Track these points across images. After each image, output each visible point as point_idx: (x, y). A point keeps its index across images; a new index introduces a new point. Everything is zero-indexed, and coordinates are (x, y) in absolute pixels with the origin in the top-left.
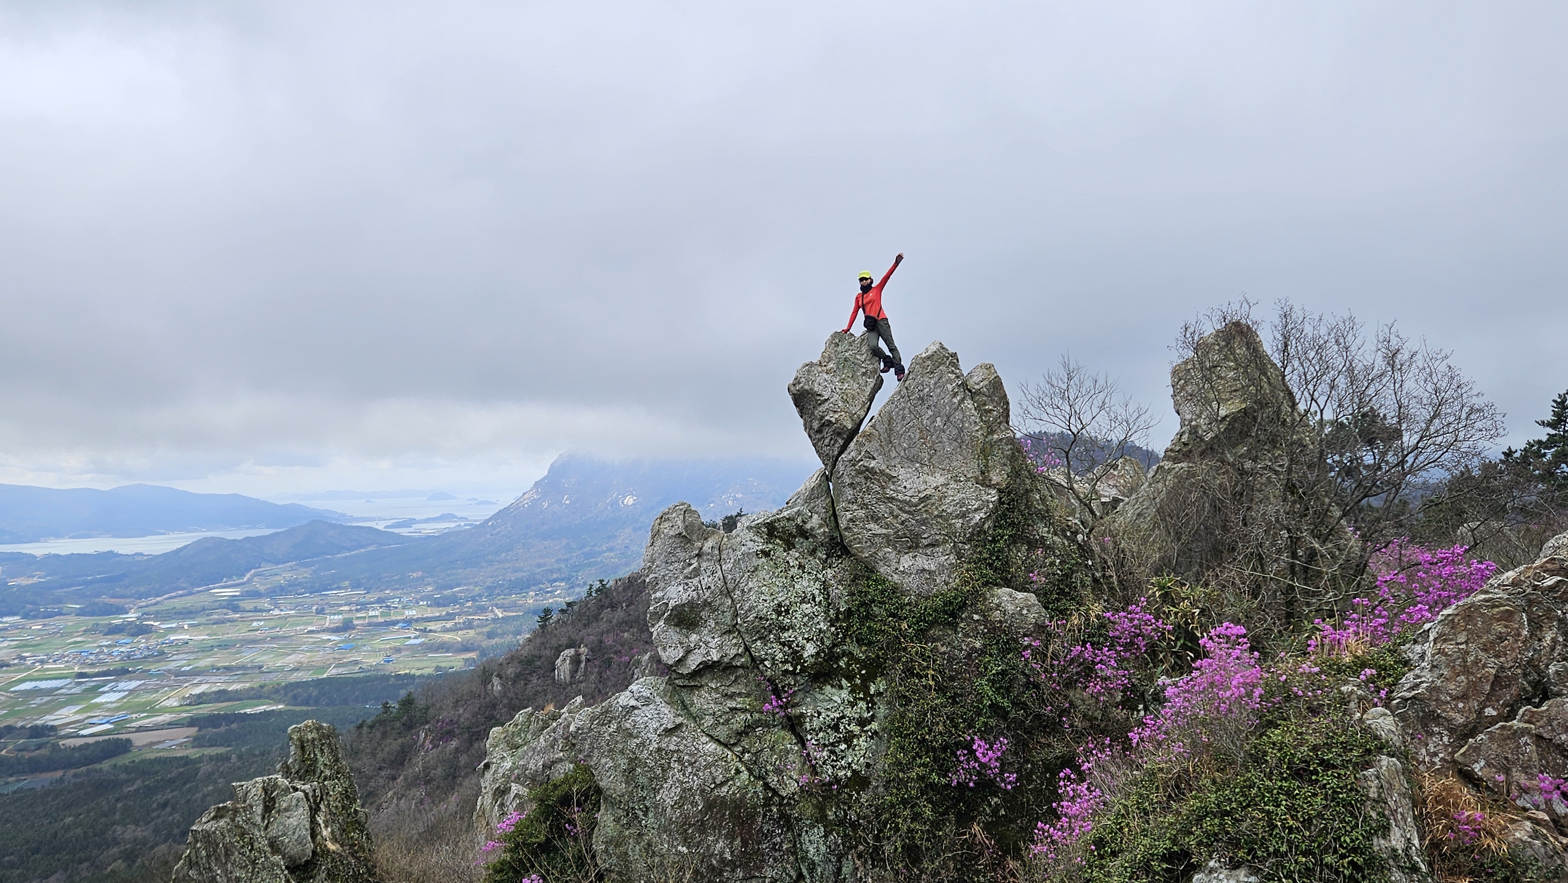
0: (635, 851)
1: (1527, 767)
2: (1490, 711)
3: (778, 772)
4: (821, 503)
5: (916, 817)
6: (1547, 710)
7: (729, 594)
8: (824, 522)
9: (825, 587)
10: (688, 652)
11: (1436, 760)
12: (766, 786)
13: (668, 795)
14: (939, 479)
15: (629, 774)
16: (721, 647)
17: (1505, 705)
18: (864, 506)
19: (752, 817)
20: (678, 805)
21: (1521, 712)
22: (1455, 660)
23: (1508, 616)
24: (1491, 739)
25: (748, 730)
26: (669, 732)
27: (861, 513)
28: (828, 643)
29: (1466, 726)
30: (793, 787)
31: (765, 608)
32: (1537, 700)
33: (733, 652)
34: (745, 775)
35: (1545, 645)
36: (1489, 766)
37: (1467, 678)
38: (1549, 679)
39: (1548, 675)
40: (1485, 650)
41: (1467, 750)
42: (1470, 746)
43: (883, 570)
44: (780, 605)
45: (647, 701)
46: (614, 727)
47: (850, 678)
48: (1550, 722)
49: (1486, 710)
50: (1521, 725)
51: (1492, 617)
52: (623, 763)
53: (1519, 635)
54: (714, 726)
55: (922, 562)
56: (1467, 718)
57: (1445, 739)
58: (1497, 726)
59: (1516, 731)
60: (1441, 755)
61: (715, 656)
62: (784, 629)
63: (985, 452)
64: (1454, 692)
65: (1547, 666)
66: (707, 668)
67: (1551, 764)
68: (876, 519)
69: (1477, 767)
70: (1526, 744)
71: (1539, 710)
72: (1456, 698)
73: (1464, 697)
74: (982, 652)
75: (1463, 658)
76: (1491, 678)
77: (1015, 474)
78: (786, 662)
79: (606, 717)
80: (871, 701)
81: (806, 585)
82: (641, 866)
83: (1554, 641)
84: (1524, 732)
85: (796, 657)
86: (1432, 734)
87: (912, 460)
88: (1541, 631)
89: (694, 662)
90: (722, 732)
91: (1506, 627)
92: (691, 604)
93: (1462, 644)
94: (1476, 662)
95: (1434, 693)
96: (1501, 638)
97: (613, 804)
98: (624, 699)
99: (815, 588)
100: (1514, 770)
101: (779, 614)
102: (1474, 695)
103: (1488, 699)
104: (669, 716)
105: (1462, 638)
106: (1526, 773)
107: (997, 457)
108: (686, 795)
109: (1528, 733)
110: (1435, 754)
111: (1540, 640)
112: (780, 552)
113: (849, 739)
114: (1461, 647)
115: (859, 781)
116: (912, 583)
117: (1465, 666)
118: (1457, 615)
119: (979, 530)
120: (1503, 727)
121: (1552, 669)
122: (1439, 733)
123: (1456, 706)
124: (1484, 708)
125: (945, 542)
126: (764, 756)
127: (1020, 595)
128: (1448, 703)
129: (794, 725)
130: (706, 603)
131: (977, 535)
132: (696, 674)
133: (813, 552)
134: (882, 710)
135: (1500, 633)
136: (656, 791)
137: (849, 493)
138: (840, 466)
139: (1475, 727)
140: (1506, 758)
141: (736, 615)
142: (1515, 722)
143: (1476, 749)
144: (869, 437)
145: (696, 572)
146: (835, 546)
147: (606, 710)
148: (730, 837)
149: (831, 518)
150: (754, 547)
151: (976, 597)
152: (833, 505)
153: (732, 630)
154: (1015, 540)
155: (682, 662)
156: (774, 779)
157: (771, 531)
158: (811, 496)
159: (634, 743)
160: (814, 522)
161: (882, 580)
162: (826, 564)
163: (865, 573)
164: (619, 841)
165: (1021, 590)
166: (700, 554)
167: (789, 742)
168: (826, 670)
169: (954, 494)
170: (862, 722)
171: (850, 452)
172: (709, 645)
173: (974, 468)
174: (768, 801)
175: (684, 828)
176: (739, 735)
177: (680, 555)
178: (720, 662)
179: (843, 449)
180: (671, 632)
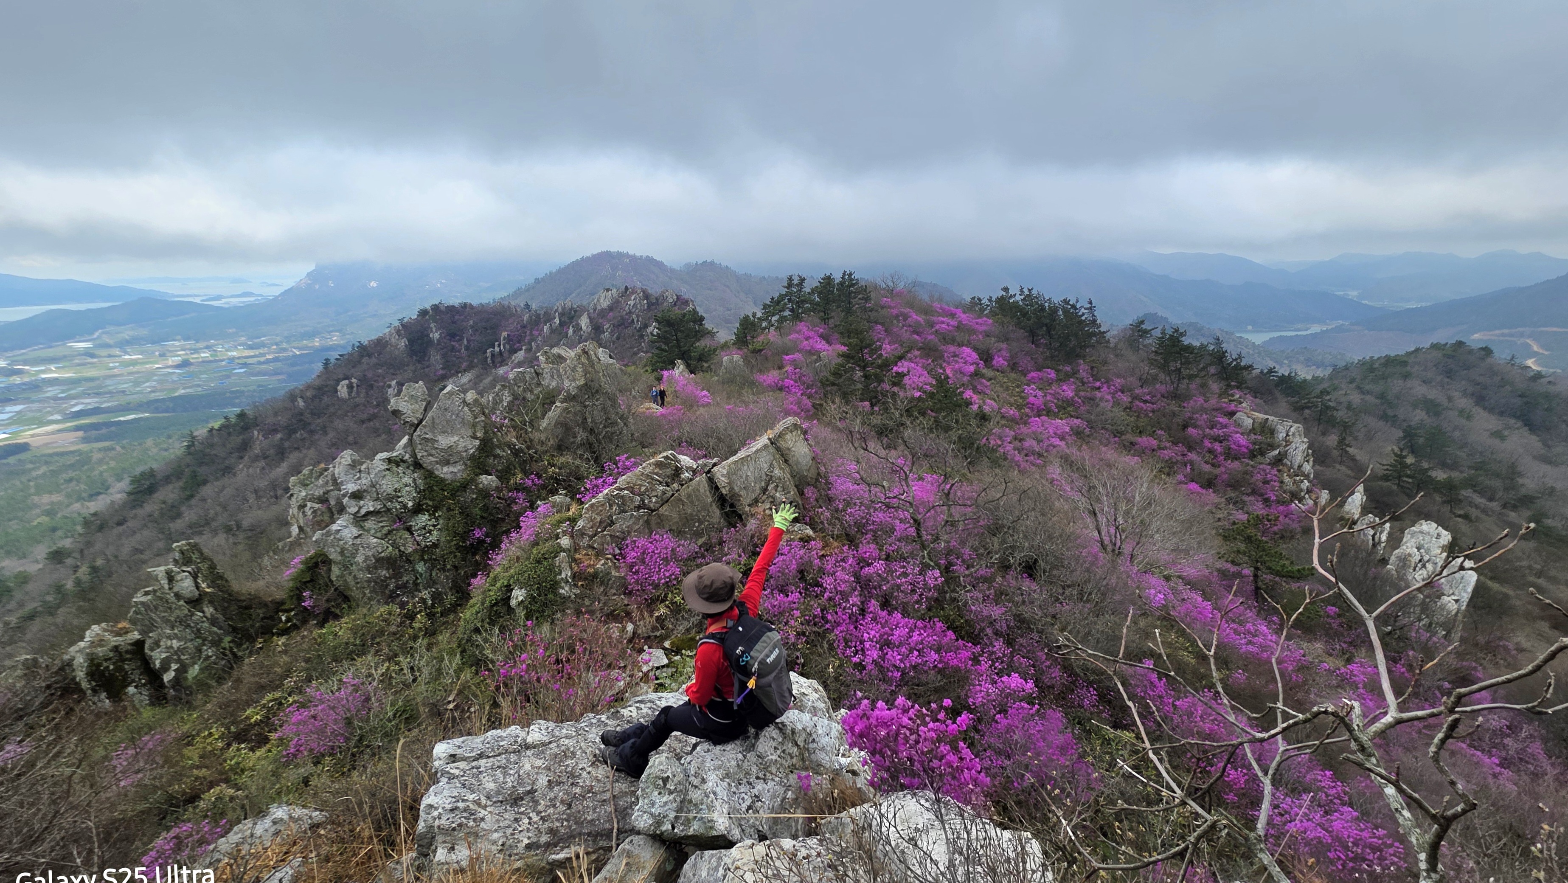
0: (350, 579)
3: (404, 545)
4: (409, 449)
5: (455, 556)
7: (374, 486)
8: (411, 456)
9: (414, 480)
10: (360, 508)
12: (399, 551)
13: (360, 559)
14: (456, 438)
15: (342, 553)
16: (373, 505)
18: (426, 451)
19: (395, 561)
20: (365, 561)
25: (390, 532)
26: (356, 537)
27: (425, 454)
28: (417, 500)
30: (410, 550)
31: (390, 490)
33: (379, 507)
34: (390, 548)
43: (437, 473)
44: (396, 489)
45: (346, 527)
46: (332, 537)
47: (428, 512)
52: (339, 550)
54: (375, 533)
55: (452, 469)
61: (372, 509)
62: (399, 497)
63: (474, 426)
66: (369, 513)
68: (432, 455)
74: (476, 499)
77: (486, 433)
78: (401, 509)
79: (328, 534)
80: (437, 519)
81: (407, 480)
82: (353, 583)
85: (405, 506)
87: (444, 432)
89: (363, 512)
90: (379, 535)
92: (358, 491)
97: (337, 564)
98: (334, 527)
99: (410, 481)
101: (396, 492)
104: (355, 531)
107: (479, 427)
108: (367, 558)
112: (395, 468)
113: (430, 532)
115: (435, 545)
116: (449, 477)
119: (473, 455)
125: (460, 461)
126: (397, 541)
127: (489, 477)
129: (409, 529)
130: (365, 491)
131: (472, 457)
132: (364, 516)
133: (408, 467)
134: (442, 521)
136: (354, 558)
137: (420, 446)
138: (414, 437)
141: (378, 494)
144: (425, 426)
145: (359, 478)
146: (417, 465)
147: (328, 532)
148: (388, 569)
149: (414, 455)
150: (383, 468)
151: (473, 481)
152: (414, 450)
153: (377, 499)
154: (488, 456)
155: (358, 512)
156: (402, 548)
157: (389, 460)
158: (405, 447)
159: (341, 543)
160: (407, 457)
161: (437, 477)
162: (414, 472)
163: (429, 475)
164: (342, 576)
165: (490, 475)
166: (360, 471)
167: (407, 535)
168: (418, 510)
169: (462, 444)
170: (434, 526)
171: (418, 432)
172: (369, 505)
173: (470, 433)
174: (401, 556)
175: (368, 569)
176: (386, 535)
177: (352, 472)
178: (374, 511)
179: (414, 430)
180: (352, 501)
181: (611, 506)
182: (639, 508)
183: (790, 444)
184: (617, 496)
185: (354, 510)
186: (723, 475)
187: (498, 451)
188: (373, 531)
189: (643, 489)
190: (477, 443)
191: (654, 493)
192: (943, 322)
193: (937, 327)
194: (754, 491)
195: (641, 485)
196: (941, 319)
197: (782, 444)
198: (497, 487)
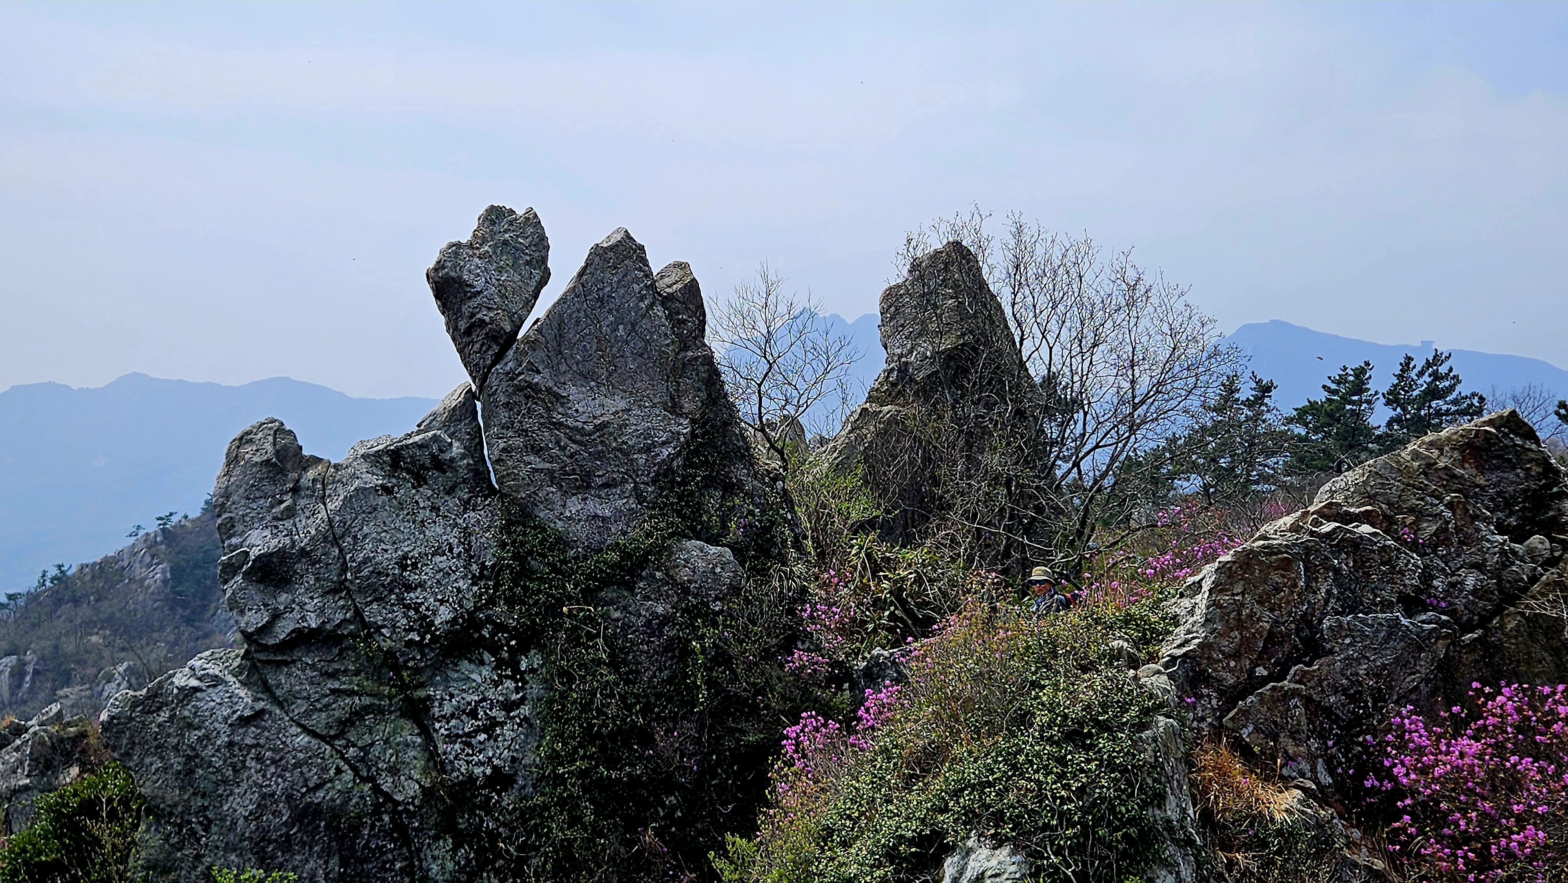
1: (1295, 732)
2: (1261, 671)
3: (393, 770)
4: (465, 428)
6: (1319, 669)
7: (336, 542)
8: (467, 452)
9: (466, 533)
10: (276, 616)
11: (1203, 725)
12: (377, 789)
13: (241, 803)
14: (619, 403)
16: (321, 611)
17: (1275, 664)
18: (522, 432)
19: (356, 829)
21: (1292, 671)
22: (1229, 614)
23: (1286, 565)
24: (1262, 702)
25: (354, 717)
26: (244, 721)
27: (519, 442)
28: (469, 605)
29: (1234, 687)
30: (414, 788)
31: (387, 558)
32: (1307, 659)
33: (339, 617)
34: (348, 775)
35: (1320, 597)
36: (1257, 732)
37: (1241, 634)
38: (1322, 635)
39: (1322, 630)
40: (1260, 603)
41: (1236, 714)
42: (1240, 709)
43: (542, 514)
44: (405, 557)
45: (216, 680)
46: (165, 715)
47: (494, 650)
48: (1320, 681)
49: (1257, 669)
50: (1292, 686)
51: (1270, 566)
52: (177, 762)
53: (1296, 586)
54: (308, 714)
55: (594, 506)
56: (1238, 678)
57: (1214, 702)
58: (1268, 687)
59: (1287, 692)
60: (1209, 720)
61: (313, 622)
62: (409, 588)
63: (674, 373)
64: (1227, 650)
65: (1320, 622)
66: (302, 638)
67: (1318, 729)
68: (537, 450)
69: (1245, 733)
70: (1296, 706)
71: (1311, 669)
72: (1227, 656)
73: (1236, 655)
74: (663, 617)
75: (1238, 611)
76: (1265, 634)
78: (411, 629)
79: (153, 702)
80: (521, 679)
81: (442, 530)
83: (1329, 592)
84: (1295, 693)
85: (425, 624)
86: (1201, 696)
87: (587, 377)
88: (1317, 582)
89: (284, 629)
90: (319, 720)
91: (1283, 576)
92: (281, 553)
93: (1237, 595)
94: (1251, 615)
95: (1206, 650)
96: (1277, 589)
97: (160, 816)
98: (181, 677)
99: (453, 536)
100: (1282, 735)
101: (404, 568)
102: (1246, 653)
103: (1260, 657)
104: (244, 699)
105: (1238, 589)
106: (1294, 739)
107: (691, 380)
108: (264, 804)
109: (1299, 695)
110: (1203, 719)
111: (1315, 593)
112: (406, 488)
113: (490, 727)
114: (1237, 598)
115: (502, 777)
116: (580, 532)
117: (1239, 620)
118: (1234, 562)
119: (668, 467)
120: (1274, 688)
121: (1326, 623)
122: (1209, 696)
123: (1228, 664)
124: (1256, 667)
125: (624, 481)
126: (376, 751)
127: (713, 549)
128: (1220, 661)
129: (417, 711)
130: (304, 554)
131: (663, 475)
132: (286, 645)
133: (451, 490)
134: (535, 689)
135: (1277, 583)
136: (223, 798)
137: (503, 415)
138: (493, 380)
139: (1245, 688)
140: (1275, 723)
141: (344, 569)
142: (1286, 682)
143: (1245, 713)
144: (532, 343)
145: (290, 513)
147: (154, 694)
150: (371, 481)
152: (481, 430)
153: (337, 588)
154: (709, 481)
155: (266, 629)
156: (386, 783)
157: (397, 458)
159: (191, 738)
160: (457, 449)
161: (541, 528)
162: (468, 505)
163: (519, 519)
164: (165, 866)
166: (297, 488)
167: (409, 733)
168: (464, 641)
169: (638, 423)
170: (508, 706)
171: (509, 363)
172: (307, 609)
173: (662, 392)
174: (377, 811)
176: (345, 724)
177: (268, 488)
178: (319, 630)
179: (498, 358)
180: (252, 590)
185: (250, 622)
187: (740, 472)
188: (300, 708)
190: (685, 426)
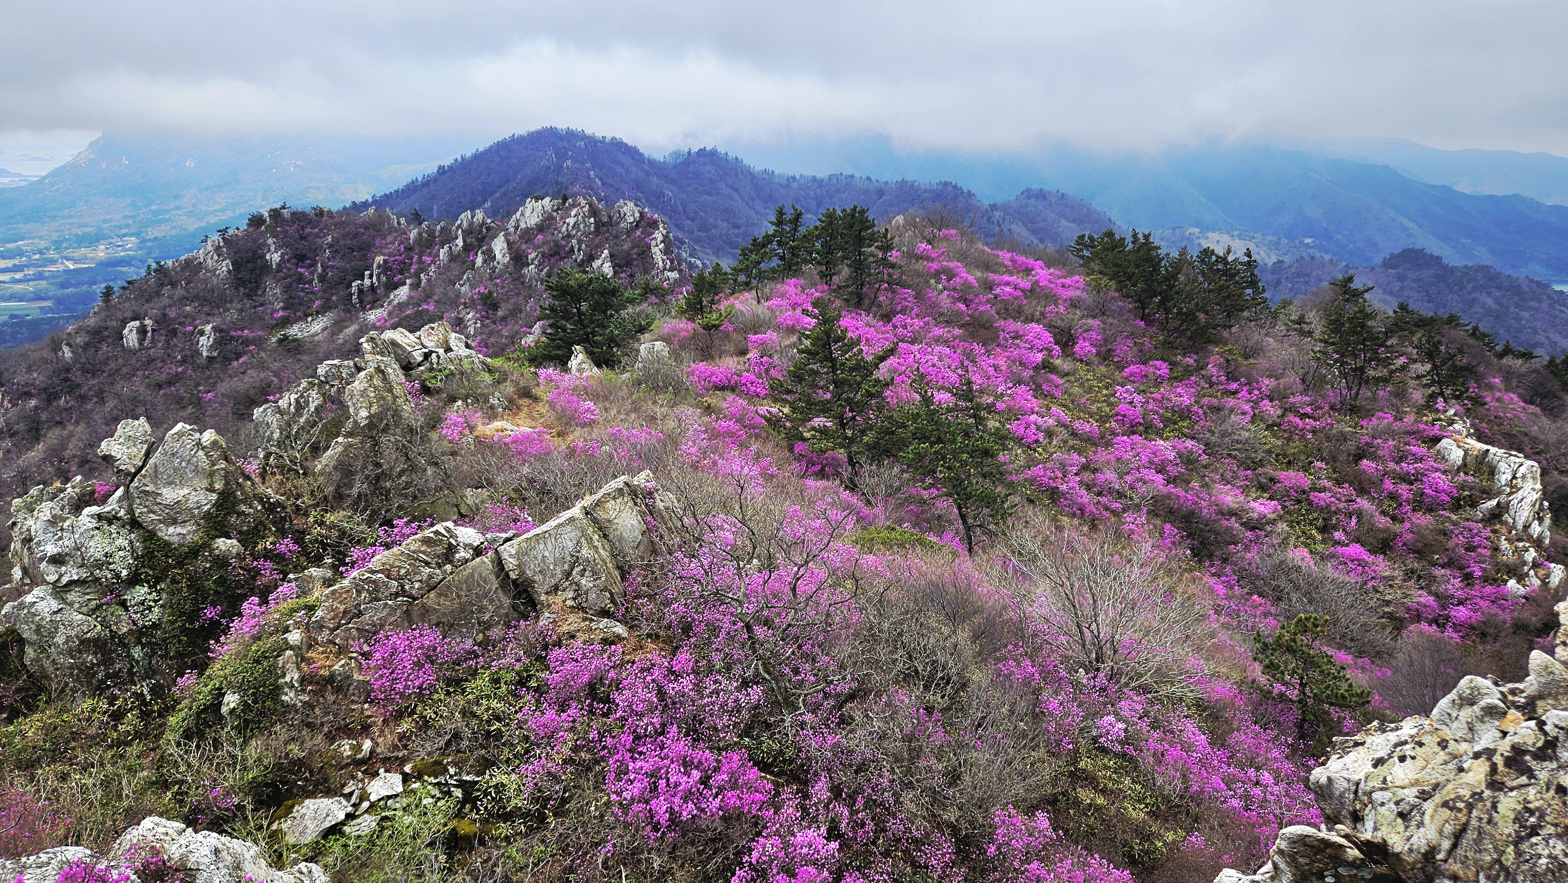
0: (47, 664)
3: (117, 624)
4: (125, 504)
5: (180, 641)
7: (79, 549)
8: (128, 513)
9: (131, 542)
10: (61, 576)
12: (111, 631)
13: (60, 639)
14: (185, 492)
15: (38, 631)
16: (78, 573)
18: (146, 507)
19: (105, 643)
20: (67, 642)
25: (98, 607)
26: (55, 613)
27: (145, 510)
28: (134, 569)
30: (125, 630)
31: (99, 555)
33: (85, 575)
34: (99, 627)
43: (159, 534)
44: (107, 553)
45: (42, 599)
46: (26, 611)
47: (148, 582)
52: (33, 627)
54: (80, 608)
55: (179, 530)
61: (75, 577)
62: (110, 564)
63: (211, 475)
66: (71, 583)
68: (154, 513)
74: (210, 569)
77: (227, 484)
78: (113, 579)
79: (21, 606)
80: (159, 592)
81: (121, 542)
82: (51, 669)
85: (118, 576)
87: (170, 483)
89: (65, 580)
90: (84, 610)
92: (59, 554)
97: (32, 644)
98: (29, 598)
99: (126, 543)
101: (107, 557)
104: (55, 605)
107: (217, 477)
108: (68, 639)
112: (106, 527)
113: (150, 608)
115: (155, 626)
116: (175, 539)
119: (208, 512)
125: (190, 521)
126: (107, 619)
127: (229, 541)
129: (123, 604)
130: (67, 554)
131: (207, 515)
132: (66, 586)
133: (123, 526)
134: (165, 596)
136: (53, 638)
137: (138, 501)
138: (131, 489)
141: (83, 559)
144: (144, 476)
145: (61, 538)
146: (134, 524)
147: (20, 604)
148: (95, 654)
149: (131, 511)
150: (91, 526)
151: (206, 546)
152: (130, 506)
153: (82, 566)
154: (229, 514)
155: (58, 580)
156: (114, 628)
157: (100, 517)
158: (120, 500)
159: (38, 618)
160: (122, 513)
161: (159, 539)
162: (131, 532)
163: (150, 536)
164: (38, 660)
165: (230, 538)
166: (62, 529)
167: (120, 611)
168: (134, 580)
169: (193, 498)
170: (155, 601)
171: (135, 483)
172: (71, 573)
173: (205, 483)
174: (112, 637)
175: (70, 653)
176: (94, 611)
177: (52, 530)
178: (78, 580)
179: (132, 481)
180: (50, 567)
181: (359, 592)
182: (397, 595)
183: (612, 515)
184: (368, 581)
185: (52, 578)
186: (511, 556)
187: (243, 508)
188: (77, 606)
189: (403, 571)
190: (215, 496)
191: (418, 577)
192: (1007, 284)
193: (998, 291)
194: (553, 576)
195: (400, 567)
196: (1006, 278)
197: (600, 514)
198: (238, 554)
